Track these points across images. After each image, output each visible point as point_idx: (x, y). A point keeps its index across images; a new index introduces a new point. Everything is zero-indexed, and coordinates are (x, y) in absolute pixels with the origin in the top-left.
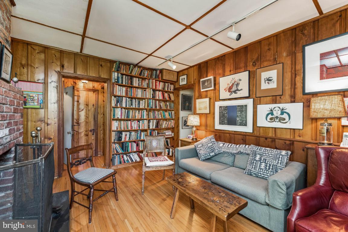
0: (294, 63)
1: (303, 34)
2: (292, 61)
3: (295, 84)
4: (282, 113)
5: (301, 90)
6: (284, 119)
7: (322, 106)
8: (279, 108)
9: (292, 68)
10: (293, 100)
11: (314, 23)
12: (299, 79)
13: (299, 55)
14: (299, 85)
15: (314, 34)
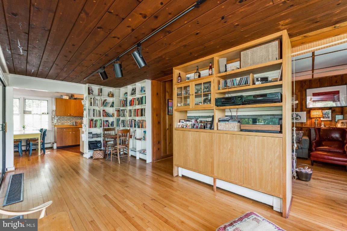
0: (302, 95)
1: (306, 84)
2: (301, 94)
3: (302, 104)
4: (297, 116)
5: (305, 106)
6: (298, 119)
7: (316, 114)
8: (296, 114)
9: (301, 97)
10: (302, 110)
11: (310, 81)
12: (304, 102)
13: (304, 92)
14: (304, 104)
15: (310, 84)
